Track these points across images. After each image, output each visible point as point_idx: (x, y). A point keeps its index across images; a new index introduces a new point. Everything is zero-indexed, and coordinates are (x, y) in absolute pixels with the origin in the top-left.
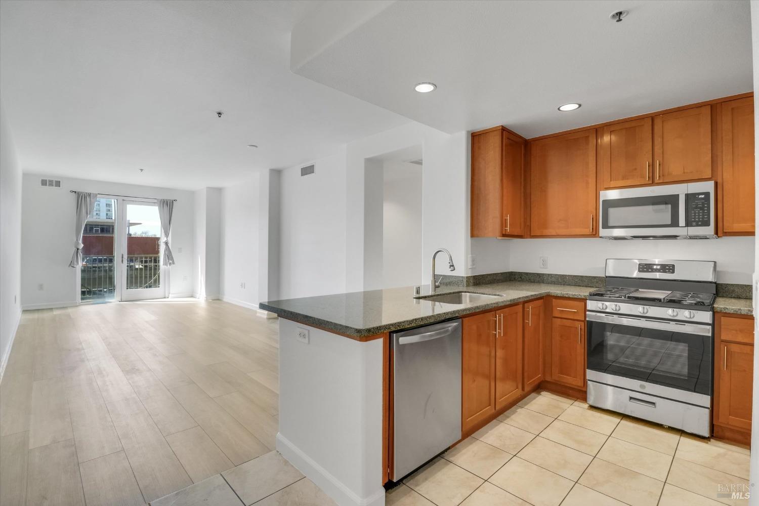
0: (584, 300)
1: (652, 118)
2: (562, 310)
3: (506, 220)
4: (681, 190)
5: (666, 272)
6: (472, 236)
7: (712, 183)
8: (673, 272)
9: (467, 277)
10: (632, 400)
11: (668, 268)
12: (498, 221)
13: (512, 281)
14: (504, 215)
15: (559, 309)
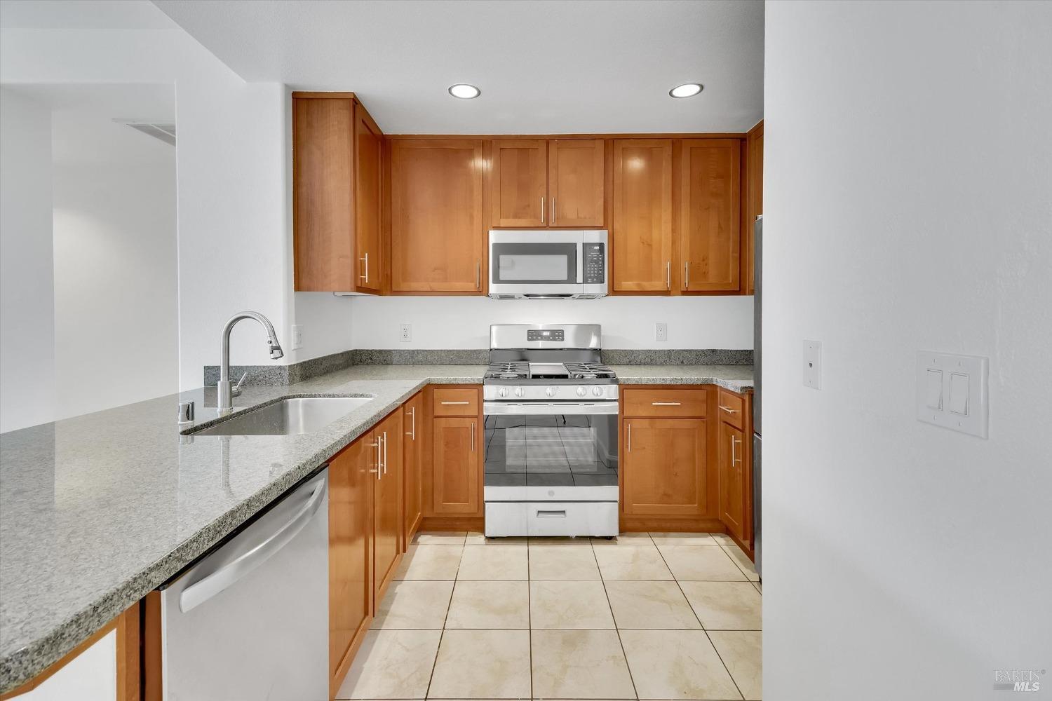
0: (479, 387)
1: (548, 141)
2: (448, 405)
3: (362, 262)
4: (578, 238)
5: (556, 340)
6: (298, 288)
7: (605, 232)
8: (563, 340)
9: (290, 366)
10: (540, 515)
11: (557, 335)
12: (349, 262)
13: (357, 364)
14: (359, 254)
15: (445, 403)
